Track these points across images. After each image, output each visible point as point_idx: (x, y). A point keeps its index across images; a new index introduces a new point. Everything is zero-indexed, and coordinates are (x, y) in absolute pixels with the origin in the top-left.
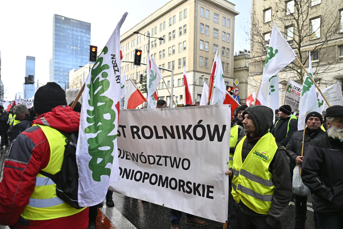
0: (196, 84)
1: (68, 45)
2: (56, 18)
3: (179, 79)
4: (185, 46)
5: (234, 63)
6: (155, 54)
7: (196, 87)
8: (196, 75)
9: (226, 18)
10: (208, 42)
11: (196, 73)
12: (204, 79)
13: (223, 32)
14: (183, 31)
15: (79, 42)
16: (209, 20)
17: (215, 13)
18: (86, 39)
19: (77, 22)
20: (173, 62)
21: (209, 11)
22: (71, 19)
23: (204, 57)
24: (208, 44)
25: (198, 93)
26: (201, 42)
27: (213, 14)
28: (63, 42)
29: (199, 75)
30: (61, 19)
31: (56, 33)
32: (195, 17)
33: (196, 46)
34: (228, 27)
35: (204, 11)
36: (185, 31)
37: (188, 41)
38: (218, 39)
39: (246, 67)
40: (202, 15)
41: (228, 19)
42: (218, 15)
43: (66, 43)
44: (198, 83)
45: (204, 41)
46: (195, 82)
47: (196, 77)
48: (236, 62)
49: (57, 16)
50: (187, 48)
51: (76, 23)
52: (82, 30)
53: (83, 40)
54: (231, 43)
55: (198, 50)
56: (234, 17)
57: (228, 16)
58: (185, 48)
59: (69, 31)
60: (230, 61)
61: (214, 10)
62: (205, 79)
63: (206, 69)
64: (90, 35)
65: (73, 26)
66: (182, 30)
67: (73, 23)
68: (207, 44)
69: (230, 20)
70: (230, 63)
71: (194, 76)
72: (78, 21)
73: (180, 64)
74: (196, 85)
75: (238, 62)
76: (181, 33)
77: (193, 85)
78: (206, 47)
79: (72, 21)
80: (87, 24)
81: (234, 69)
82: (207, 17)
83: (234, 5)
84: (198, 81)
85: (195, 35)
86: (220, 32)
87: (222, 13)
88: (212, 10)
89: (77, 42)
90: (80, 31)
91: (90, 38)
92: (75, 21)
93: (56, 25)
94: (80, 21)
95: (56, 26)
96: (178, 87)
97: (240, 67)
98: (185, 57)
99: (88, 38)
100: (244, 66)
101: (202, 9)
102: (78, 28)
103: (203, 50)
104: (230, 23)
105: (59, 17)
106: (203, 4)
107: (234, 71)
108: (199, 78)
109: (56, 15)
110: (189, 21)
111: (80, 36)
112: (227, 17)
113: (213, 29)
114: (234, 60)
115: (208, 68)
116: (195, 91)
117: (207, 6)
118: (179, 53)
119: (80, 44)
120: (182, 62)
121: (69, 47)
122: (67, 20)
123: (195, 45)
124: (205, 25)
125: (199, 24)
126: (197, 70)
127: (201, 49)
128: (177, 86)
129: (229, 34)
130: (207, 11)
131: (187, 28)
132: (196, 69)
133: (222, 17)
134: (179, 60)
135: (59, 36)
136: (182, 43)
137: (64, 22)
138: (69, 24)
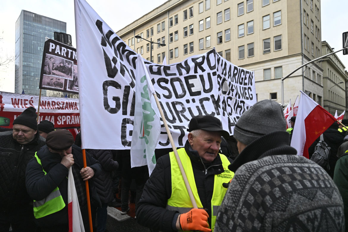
1: (39, 46)
2: (24, 15)
19: (50, 20)
22: (43, 16)
28: (34, 43)
30: (30, 16)
31: (24, 31)
43: (37, 43)
49: (26, 13)
51: (49, 22)
52: (56, 30)
59: (41, 30)
65: (46, 25)
67: (45, 21)
79: (43, 18)
90: (54, 30)
92: (48, 20)
93: (24, 22)
94: (54, 20)
95: (25, 24)
102: (51, 27)
105: (28, 13)
109: (24, 11)
121: (41, 49)
122: (38, 18)
135: (29, 36)
137: (34, 20)
138: (41, 22)
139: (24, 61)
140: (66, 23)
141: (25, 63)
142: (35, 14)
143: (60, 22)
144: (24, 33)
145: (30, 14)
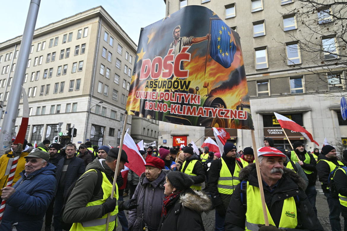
0: (92, 111)
3: (68, 104)
4: (81, 67)
6: (38, 72)
7: (91, 115)
8: (92, 101)
11: (93, 99)
12: (101, 107)
13: (126, 65)
14: (80, 49)
16: (113, 47)
17: (119, 44)
20: (62, 82)
21: (113, 39)
23: (104, 84)
24: (110, 72)
25: (93, 123)
26: (102, 66)
27: (117, 44)
29: (95, 102)
32: (98, 38)
33: (96, 69)
34: (130, 63)
35: (108, 37)
36: (84, 50)
37: (85, 62)
38: (120, 70)
40: (106, 39)
41: (131, 55)
42: (122, 47)
44: (95, 110)
45: (106, 66)
46: (91, 109)
47: (91, 103)
50: (84, 69)
55: (98, 73)
57: (131, 53)
58: (81, 69)
61: (119, 41)
62: (103, 107)
63: (105, 97)
68: (108, 70)
69: (132, 57)
71: (90, 102)
73: (71, 86)
74: (91, 113)
76: (77, 53)
77: (87, 112)
78: (107, 74)
82: (111, 44)
84: (94, 108)
85: (95, 56)
86: (123, 64)
87: (125, 47)
88: (116, 39)
96: (66, 113)
98: (80, 79)
103: (103, 76)
104: (132, 59)
106: (108, 30)
108: (96, 104)
110: (89, 41)
112: (129, 53)
113: (116, 58)
115: (107, 97)
116: (90, 120)
117: (111, 33)
118: (72, 73)
120: (75, 84)
123: (95, 66)
124: (108, 51)
125: (101, 47)
126: (94, 96)
127: (101, 73)
128: (64, 112)
129: (131, 70)
130: (111, 39)
131: (87, 47)
132: (93, 93)
133: (126, 51)
134: (72, 81)
136: (78, 63)
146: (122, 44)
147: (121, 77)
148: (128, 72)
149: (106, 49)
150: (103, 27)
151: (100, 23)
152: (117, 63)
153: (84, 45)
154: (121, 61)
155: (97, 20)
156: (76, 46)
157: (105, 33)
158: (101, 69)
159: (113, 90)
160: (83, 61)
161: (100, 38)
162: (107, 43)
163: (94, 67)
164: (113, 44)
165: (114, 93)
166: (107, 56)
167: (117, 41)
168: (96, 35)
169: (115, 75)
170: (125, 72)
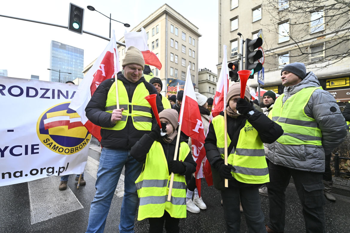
1: (63, 65)
2: (53, 43)
5: (199, 77)
9: (192, 38)
10: (178, 56)
13: (190, 49)
15: (74, 63)
16: (178, 36)
17: (183, 32)
18: (80, 61)
21: (178, 29)
23: (174, 68)
24: (178, 57)
26: (172, 55)
27: (181, 32)
28: (60, 63)
30: (57, 45)
31: (53, 55)
32: (166, 32)
33: (167, 58)
34: (193, 46)
35: (174, 28)
36: (157, 45)
37: (160, 53)
38: (186, 54)
39: (207, 80)
40: (172, 31)
41: (193, 39)
42: (185, 34)
43: (62, 63)
45: (174, 54)
48: (200, 76)
51: (71, 49)
52: (77, 55)
53: (77, 62)
54: (196, 59)
55: (169, 61)
56: (198, 39)
57: (193, 37)
59: (65, 54)
60: (196, 74)
61: (182, 29)
64: (83, 58)
65: (69, 51)
66: (155, 44)
67: (69, 48)
68: (176, 57)
69: (194, 40)
70: (196, 76)
72: (73, 47)
75: (201, 76)
76: (153, 47)
78: (176, 60)
79: (67, 46)
80: (80, 50)
81: (199, 81)
82: (176, 34)
83: (198, 29)
85: (166, 48)
86: (187, 48)
87: (188, 33)
88: (180, 28)
89: (72, 63)
90: (75, 55)
91: (83, 61)
92: (70, 47)
93: (53, 49)
94: (75, 47)
97: (203, 80)
99: (82, 61)
100: (206, 79)
101: (172, 27)
102: (72, 52)
103: (173, 62)
104: (195, 42)
106: (172, 22)
107: (199, 83)
109: (53, 41)
110: (161, 36)
111: (75, 59)
113: (181, 45)
114: (199, 74)
117: (176, 24)
119: (74, 65)
120: (155, 73)
121: (65, 67)
122: (63, 46)
124: (174, 40)
125: (169, 39)
127: (171, 60)
129: (194, 52)
130: (176, 29)
131: (159, 42)
132: (167, 77)
133: (189, 37)
135: (56, 58)
137: (60, 47)
138: (65, 49)
139: (52, 76)
140: (83, 50)
141: (53, 77)
142: (61, 44)
143: (80, 49)
144: (53, 57)
145: (57, 43)
146: (185, 31)
147: (187, 60)
148: (192, 54)
149: (173, 40)
150: (169, 21)
151: (166, 19)
152: (183, 49)
153: (157, 40)
154: (185, 46)
155: (164, 16)
156: (152, 42)
157: (171, 26)
158: (171, 57)
159: (181, 72)
160: (158, 53)
161: (168, 31)
162: (173, 34)
163: (166, 56)
164: (178, 34)
165: (182, 74)
166: (174, 45)
167: (181, 29)
168: (164, 30)
169: (182, 59)
170: (190, 55)
